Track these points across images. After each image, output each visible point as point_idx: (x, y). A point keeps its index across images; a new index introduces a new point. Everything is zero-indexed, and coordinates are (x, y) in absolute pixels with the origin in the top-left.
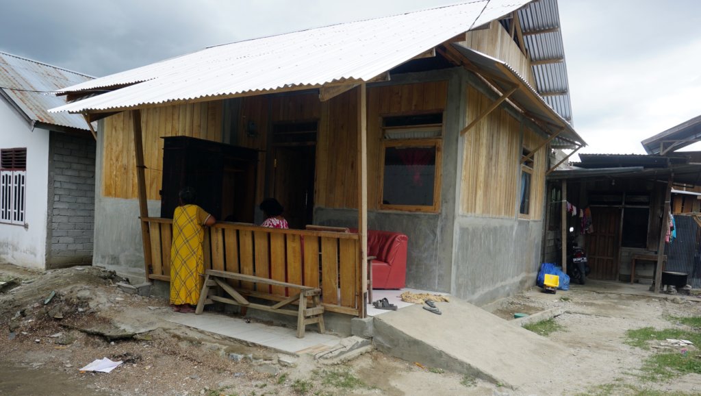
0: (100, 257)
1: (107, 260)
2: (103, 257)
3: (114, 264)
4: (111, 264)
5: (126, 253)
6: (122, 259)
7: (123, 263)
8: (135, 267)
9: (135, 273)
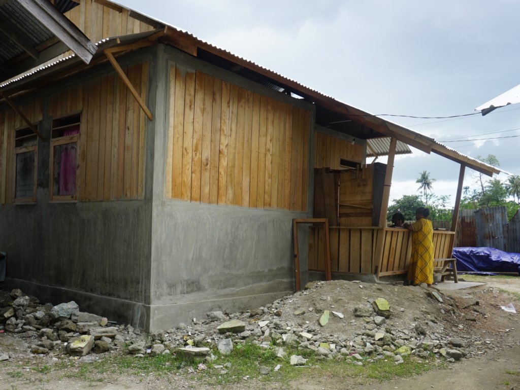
0: (165, 286)
1: (179, 289)
2: (172, 286)
3: (192, 291)
4: (188, 293)
5: (210, 273)
6: (205, 281)
7: (207, 286)
8: (225, 288)
9: (226, 295)
